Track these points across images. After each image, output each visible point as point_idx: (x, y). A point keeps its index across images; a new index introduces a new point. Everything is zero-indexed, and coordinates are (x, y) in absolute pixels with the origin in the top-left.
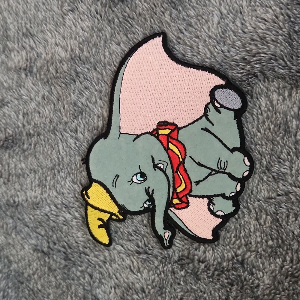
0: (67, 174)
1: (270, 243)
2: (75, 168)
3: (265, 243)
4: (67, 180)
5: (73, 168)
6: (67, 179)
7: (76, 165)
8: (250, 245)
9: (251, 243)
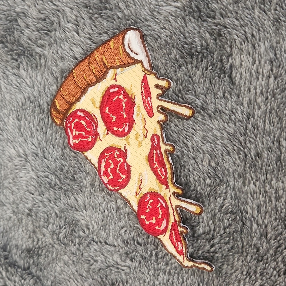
0: (9, 110)
1: (208, 181)
2: (17, 106)
3: (203, 181)
4: (10, 117)
5: (15, 106)
6: (10, 115)
7: (18, 102)
8: (190, 184)
9: (190, 182)
